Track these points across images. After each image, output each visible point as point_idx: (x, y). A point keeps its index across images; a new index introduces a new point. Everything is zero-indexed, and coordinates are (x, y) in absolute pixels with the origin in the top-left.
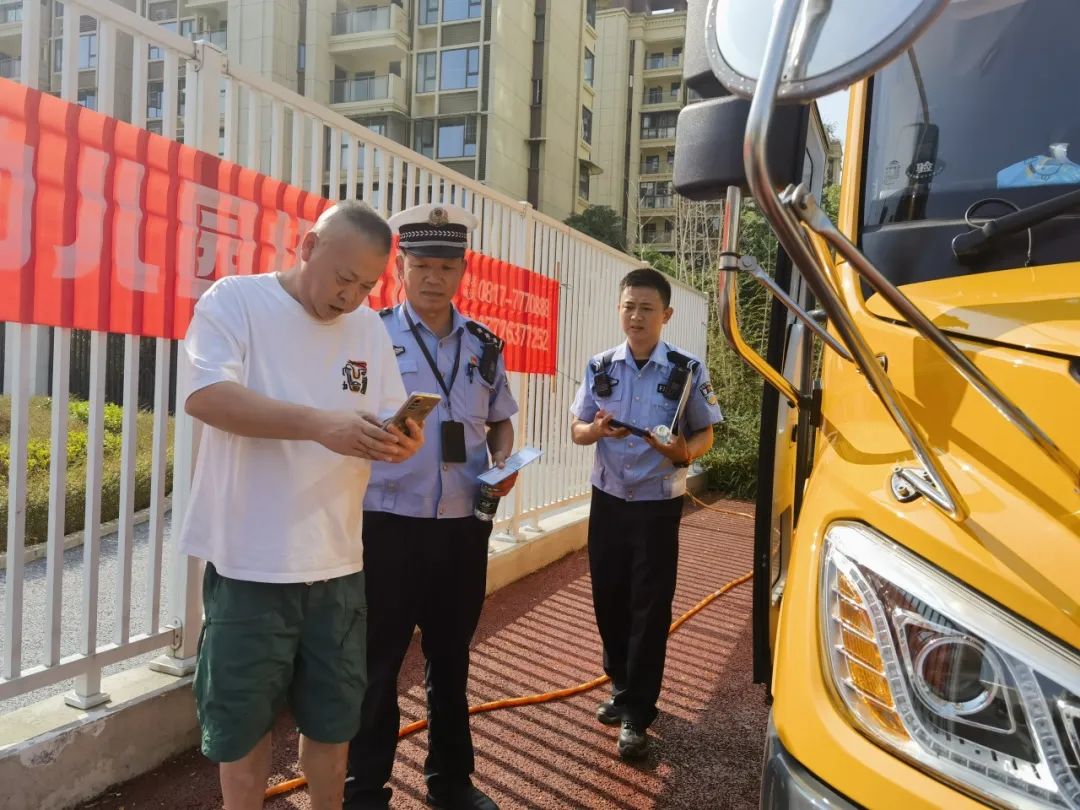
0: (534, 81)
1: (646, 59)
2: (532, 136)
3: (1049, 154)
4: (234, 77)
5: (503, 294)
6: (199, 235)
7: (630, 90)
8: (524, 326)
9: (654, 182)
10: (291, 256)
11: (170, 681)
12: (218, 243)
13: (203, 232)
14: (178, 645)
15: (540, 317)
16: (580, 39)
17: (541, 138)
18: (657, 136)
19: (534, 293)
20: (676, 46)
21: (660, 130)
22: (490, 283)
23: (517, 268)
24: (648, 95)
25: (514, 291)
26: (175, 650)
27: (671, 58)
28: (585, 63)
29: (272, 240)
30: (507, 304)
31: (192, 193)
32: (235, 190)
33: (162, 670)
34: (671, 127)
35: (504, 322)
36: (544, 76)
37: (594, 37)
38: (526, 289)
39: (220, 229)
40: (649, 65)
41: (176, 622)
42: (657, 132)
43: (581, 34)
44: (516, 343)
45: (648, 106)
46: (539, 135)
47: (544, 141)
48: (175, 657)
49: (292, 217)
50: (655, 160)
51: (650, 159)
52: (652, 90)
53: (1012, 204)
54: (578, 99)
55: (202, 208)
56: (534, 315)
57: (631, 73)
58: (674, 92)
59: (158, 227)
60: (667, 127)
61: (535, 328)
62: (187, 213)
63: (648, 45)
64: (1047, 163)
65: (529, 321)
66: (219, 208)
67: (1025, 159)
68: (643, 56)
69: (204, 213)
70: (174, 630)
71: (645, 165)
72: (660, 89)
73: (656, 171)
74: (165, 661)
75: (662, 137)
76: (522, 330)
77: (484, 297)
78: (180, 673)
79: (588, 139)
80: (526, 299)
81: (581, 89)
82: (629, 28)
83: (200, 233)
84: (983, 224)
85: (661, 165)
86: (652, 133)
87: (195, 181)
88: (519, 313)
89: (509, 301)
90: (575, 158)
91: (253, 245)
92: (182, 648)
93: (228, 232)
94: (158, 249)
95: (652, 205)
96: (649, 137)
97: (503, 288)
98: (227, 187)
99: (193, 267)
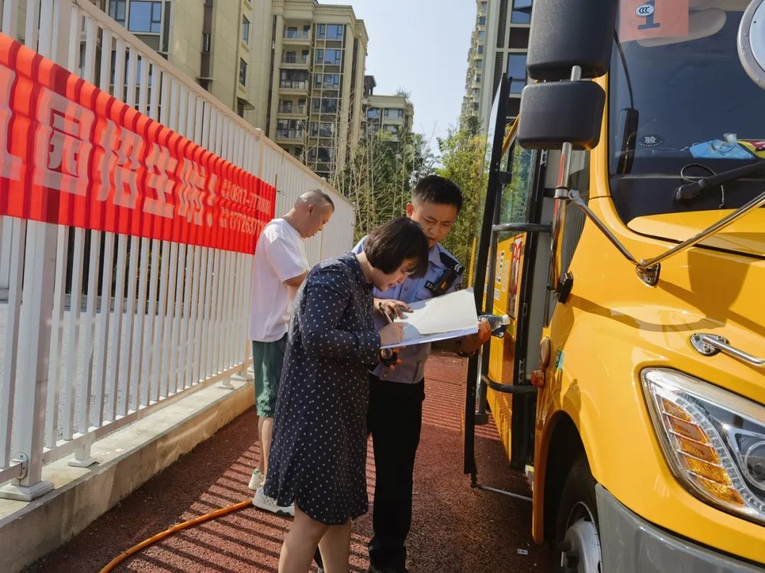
0: (205, 35)
1: (284, 29)
2: (202, 75)
3: (724, 139)
4: (80, 7)
5: (246, 195)
6: (52, 134)
7: (273, 51)
8: (255, 220)
9: (288, 120)
10: (116, 157)
11: (20, 506)
12: (65, 143)
13: (56, 132)
14: (23, 476)
15: (265, 214)
16: (240, 9)
17: (209, 78)
18: (291, 87)
19: (262, 196)
20: (306, 24)
21: (294, 83)
22: (238, 187)
23: (254, 177)
24: (285, 56)
25: (252, 194)
26: (20, 480)
27: (302, 32)
28: (242, 26)
29: (101, 142)
30: (247, 203)
31: (48, 98)
32: (77, 100)
33: (9, 497)
34: (301, 81)
35: (245, 216)
36: (212, 32)
37: (250, 9)
38: (258, 194)
39: (65, 130)
40: (286, 35)
41: (22, 457)
42: (291, 84)
43: (240, 5)
44: (251, 233)
45: (285, 64)
46: (208, 76)
47: (212, 81)
48: (20, 485)
49: (117, 125)
50: (289, 103)
51: (285, 103)
52: (288, 53)
53: (711, 170)
54: (237, 52)
55: (54, 111)
56: (262, 212)
57: (274, 39)
58: (304, 57)
59: (22, 125)
60: (299, 81)
61: (262, 222)
62: (43, 114)
63: (286, 20)
64: (723, 145)
65: (259, 217)
66: (67, 114)
67: (708, 141)
68: (283, 27)
69: (56, 116)
70: (22, 464)
71: (282, 106)
72: (294, 53)
73: (290, 112)
74: (13, 490)
75: (295, 87)
76: (255, 223)
77: (234, 198)
78: (29, 497)
79: (243, 83)
80: (258, 199)
81: (240, 46)
82: (273, 6)
83: (53, 133)
84: (698, 180)
85: (293, 107)
86: (288, 84)
87: (51, 89)
88: (254, 210)
89: (248, 201)
90: (235, 95)
91: (89, 146)
92: (28, 478)
93: (71, 133)
94: (21, 144)
95: (286, 136)
96: (285, 87)
97: (245, 191)
98: (73, 97)
99: (46, 160)
